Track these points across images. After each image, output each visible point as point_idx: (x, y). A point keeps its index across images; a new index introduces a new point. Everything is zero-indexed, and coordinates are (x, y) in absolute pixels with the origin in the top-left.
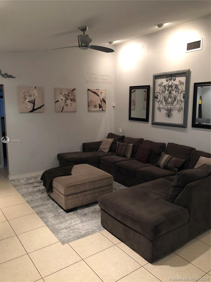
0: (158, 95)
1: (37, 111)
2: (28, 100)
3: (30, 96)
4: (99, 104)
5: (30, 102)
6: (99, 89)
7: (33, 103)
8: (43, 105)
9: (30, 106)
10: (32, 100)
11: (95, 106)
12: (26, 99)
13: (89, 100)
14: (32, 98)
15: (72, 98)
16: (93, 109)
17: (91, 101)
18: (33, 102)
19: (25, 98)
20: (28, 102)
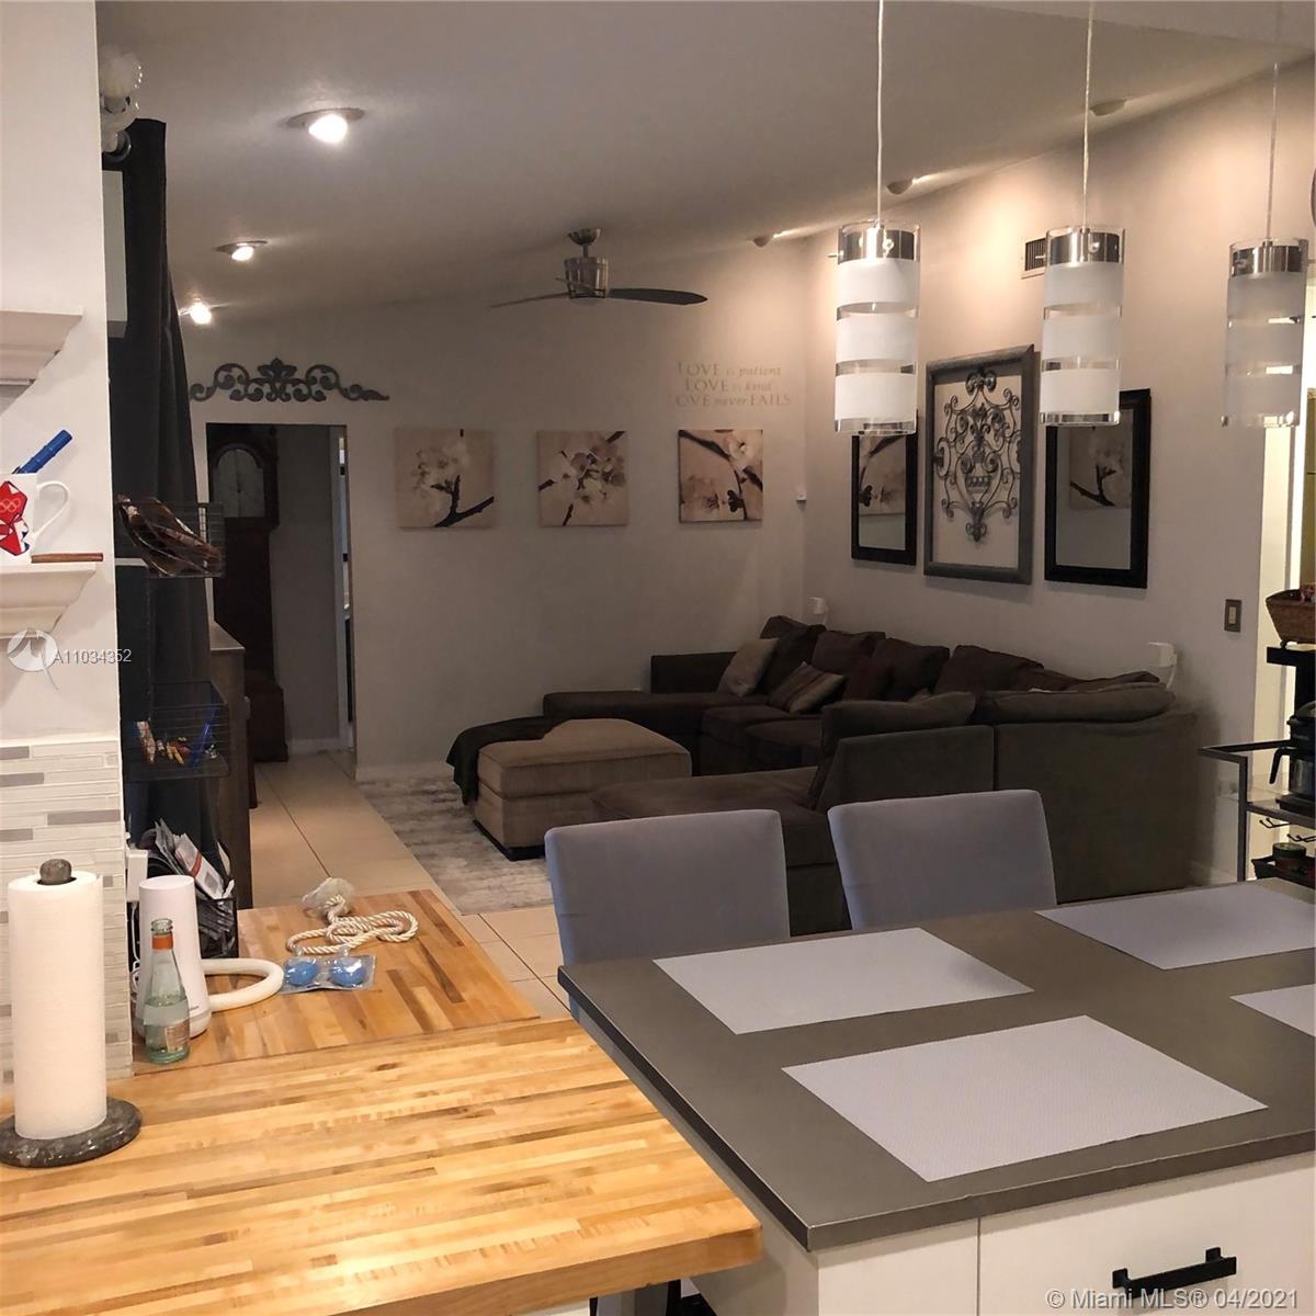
0: (943, 449)
1: (465, 521)
2: (431, 480)
3: (442, 465)
4: (731, 493)
5: (439, 487)
6: (731, 431)
7: (451, 493)
8: (491, 500)
9: (440, 504)
10: (449, 480)
11: (713, 502)
12: (427, 476)
13: (685, 477)
14: (449, 473)
15: (608, 470)
16: (700, 513)
17: (692, 478)
18: (453, 487)
19: (423, 474)
20: (433, 486)
